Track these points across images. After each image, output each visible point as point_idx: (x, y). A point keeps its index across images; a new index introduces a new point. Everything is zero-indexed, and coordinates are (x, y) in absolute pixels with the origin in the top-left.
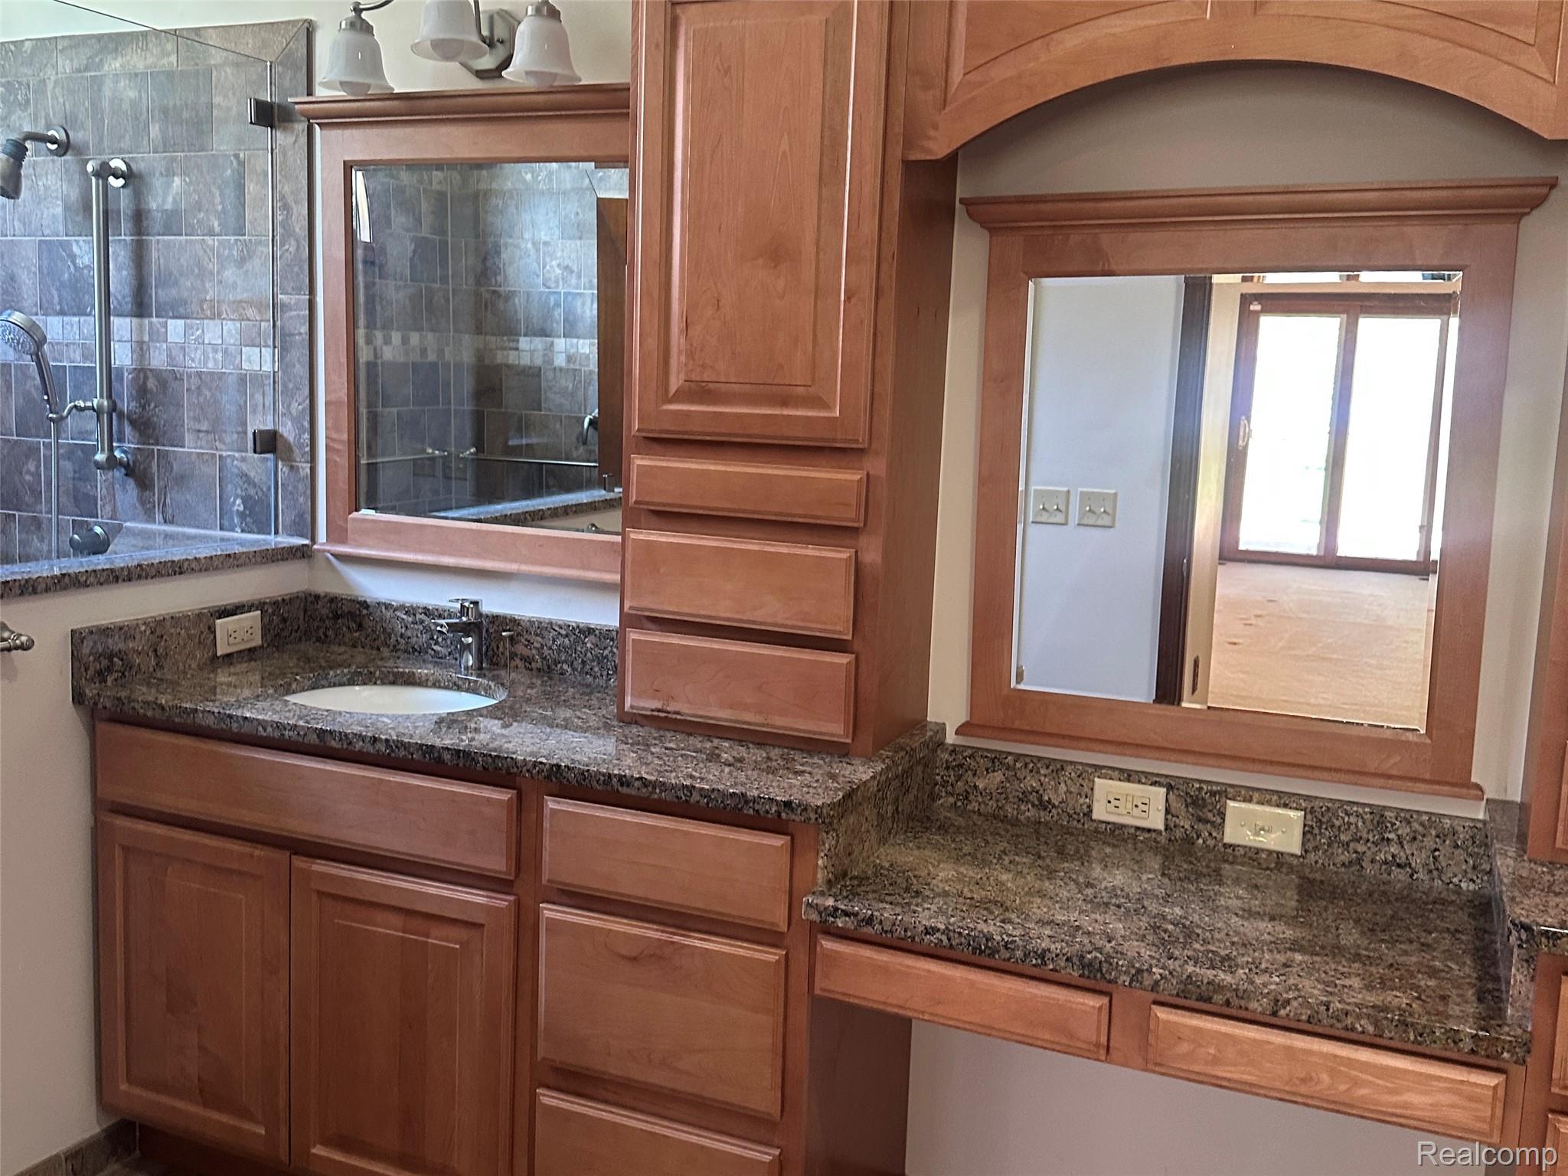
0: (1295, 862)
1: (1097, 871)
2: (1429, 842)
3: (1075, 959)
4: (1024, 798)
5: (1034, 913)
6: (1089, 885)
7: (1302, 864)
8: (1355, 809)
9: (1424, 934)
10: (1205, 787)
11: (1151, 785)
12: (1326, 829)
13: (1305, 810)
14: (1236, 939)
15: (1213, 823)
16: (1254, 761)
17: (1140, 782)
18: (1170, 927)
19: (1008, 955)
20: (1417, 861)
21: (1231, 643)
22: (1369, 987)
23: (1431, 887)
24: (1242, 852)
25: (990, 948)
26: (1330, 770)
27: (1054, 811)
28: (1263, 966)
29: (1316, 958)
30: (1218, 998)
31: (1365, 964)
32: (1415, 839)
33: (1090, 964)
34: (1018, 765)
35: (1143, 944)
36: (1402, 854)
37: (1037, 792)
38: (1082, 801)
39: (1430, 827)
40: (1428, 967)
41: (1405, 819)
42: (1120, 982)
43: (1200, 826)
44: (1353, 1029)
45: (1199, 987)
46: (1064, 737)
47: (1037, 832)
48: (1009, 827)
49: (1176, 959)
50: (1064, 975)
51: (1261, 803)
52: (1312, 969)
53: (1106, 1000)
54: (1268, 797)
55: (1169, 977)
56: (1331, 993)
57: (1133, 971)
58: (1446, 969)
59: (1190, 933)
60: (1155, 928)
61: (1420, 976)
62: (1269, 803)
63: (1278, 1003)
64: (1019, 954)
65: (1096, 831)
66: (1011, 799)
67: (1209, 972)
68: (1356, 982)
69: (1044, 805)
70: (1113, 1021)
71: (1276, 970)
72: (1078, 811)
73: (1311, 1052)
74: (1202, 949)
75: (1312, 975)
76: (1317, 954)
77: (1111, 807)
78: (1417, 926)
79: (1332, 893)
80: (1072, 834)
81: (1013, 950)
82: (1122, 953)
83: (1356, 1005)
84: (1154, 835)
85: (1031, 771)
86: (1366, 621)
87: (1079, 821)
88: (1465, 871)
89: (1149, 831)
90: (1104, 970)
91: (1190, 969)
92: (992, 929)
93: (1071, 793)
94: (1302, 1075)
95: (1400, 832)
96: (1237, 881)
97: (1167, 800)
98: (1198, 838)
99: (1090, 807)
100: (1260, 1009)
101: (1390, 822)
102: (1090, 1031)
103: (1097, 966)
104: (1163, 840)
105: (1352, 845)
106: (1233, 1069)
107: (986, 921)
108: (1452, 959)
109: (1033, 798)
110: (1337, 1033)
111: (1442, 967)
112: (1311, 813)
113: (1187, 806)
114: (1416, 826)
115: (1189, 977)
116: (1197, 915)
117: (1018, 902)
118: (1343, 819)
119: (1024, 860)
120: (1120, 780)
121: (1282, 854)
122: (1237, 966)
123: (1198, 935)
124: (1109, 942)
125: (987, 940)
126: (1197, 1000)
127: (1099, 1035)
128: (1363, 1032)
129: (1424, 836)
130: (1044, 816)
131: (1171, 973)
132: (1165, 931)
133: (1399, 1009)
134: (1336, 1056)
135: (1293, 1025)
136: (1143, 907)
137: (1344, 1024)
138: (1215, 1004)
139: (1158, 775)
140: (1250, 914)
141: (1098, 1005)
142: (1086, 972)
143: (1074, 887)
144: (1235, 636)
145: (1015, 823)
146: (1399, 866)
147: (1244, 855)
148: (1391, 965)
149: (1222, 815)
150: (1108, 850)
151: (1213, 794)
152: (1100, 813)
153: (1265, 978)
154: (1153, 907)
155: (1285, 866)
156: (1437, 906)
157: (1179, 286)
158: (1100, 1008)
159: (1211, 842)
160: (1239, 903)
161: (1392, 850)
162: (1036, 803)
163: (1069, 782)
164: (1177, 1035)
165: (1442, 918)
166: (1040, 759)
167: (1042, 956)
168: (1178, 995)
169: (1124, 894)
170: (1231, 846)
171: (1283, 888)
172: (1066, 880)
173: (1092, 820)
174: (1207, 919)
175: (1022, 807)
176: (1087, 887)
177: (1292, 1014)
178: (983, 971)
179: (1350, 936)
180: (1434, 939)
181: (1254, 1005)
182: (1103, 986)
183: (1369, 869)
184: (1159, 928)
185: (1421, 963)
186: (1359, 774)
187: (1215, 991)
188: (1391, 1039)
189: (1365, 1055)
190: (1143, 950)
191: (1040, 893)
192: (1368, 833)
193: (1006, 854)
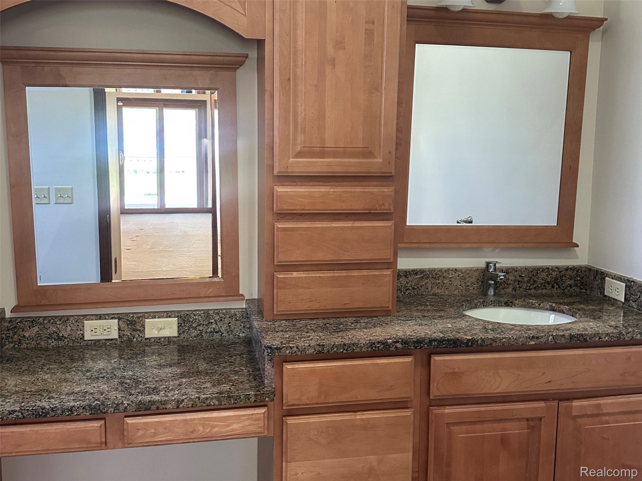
0: (176, 339)
1: (90, 364)
2: (227, 321)
3: (87, 407)
4: (50, 337)
5: (64, 391)
6: (88, 371)
7: (179, 340)
8: (197, 313)
9: (230, 358)
10: (135, 315)
11: (111, 319)
12: (187, 323)
13: (178, 317)
14: (157, 379)
15: (140, 331)
16: (155, 300)
17: (105, 319)
18: (128, 381)
19: (54, 414)
20: (223, 329)
21: (127, 249)
22: (214, 386)
23: (229, 338)
24: (153, 340)
25: (44, 413)
26: (186, 298)
27: (66, 340)
28: (170, 388)
29: (192, 379)
30: (154, 407)
31: (210, 376)
32: (221, 320)
33: (95, 407)
34: (45, 322)
35: (117, 392)
36: (217, 327)
37: (56, 333)
38: (79, 333)
39: (227, 315)
40: (234, 371)
41: (217, 313)
42: (109, 412)
43: (134, 333)
44: (210, 405)
45: (145, 404)
46: (67, 304)
47: (58, 352)
48: (44, 352)
49: (133, 395)
50: (82, 416)
51: (159, 317)
52: (190, 384)
53: (103, 422)
54: (162, 314)
55: (131, 404)
56: (200, 392)
57: (115, 405)
58: (241, 370)
59: (137, 382)
60: (122, 383)
61: (232, 376)
62: (163, 317)
63: (179, 402)
64: (59, 412)
65: (87, 345)
66: (43, 339)
67: (148, 397)
68: (208, 385)
69: (60, 338)
70: (107, 430)
71: (176, 388)
72: (77, 338)
73: (194, 419)
74: (143, 387)
75: (191, 386)
76: (191, 377)
77: (93, 333)
78: (227, 355)
79: (192, 349)
80: (75, 349)
81: (56, 411)
82: (109, 399)
83: (210, 394)
84: (114, 341)
85: (52, 324)
86: (180, 234)
87: (78, 342)
88: (241, 329)
89: (112, 340)
90: (101, 408)
91: (140, 398)
92: (44, 404)
93: (73, 330)
94: (191, 430)
95: (215, 319)
96: (153, 353)
97: (119, 325)
98: (134, 339)
99: (83, 335)
100: (172, 407)
101: (212, 315)
102: (96, 438)
103: (98, 408)
104: (118, 342)
105: (197, 328)
106: (162, 436)
107: (40, 400)
108: (242, 366)
109: (55, 336)
110: (204, 408)
111: (239, 370)
112: (180, 318)
113: (128, 325)
114: (221, 315)
115: (140, 401)
116: (139, 372)
117: (55, 387)
118: (193, 317)
119: (54, 366)
120: (96, 320)
121: (170, 337)
122: (160, 391)
123: (141, 381)
124: (102, 395)
125: (42, 409)
126: (145, 410)
127: (101, 439)
128: (214, 405)
129: (225, 318)
130: (61, 344)
131: (132, 402)
132: (126, 383)
133: (227, 391)
134: (204, 418)
135: (186, 410)
136: (115, 375)
137: (206, 404)
138: (153, 410)
139: (113, 314)
140: (161, 366)
141: (100, 425)
142: (93, 412)
143: (81, 373)
144: (129, 246)
145: (47, 349)
146: (216, 332)
147: (154, 342)
148: (220, 374)
149: (143, 326)
150: (94, 353)
151: (139, 318)
152: (88, 336)
153: (172, 393)
154: (119, 373)
155: (172, 342)
156: (233, 346)
157: (90, 92)
158: (101, 426)
159: (139, 339)
160: (156, 363)
161: (213, 327)
162: (57, 338)
163: (72, 325)
164: (137, 428)
165: (235, 350)
166: (56, 317)
167: (71, 410)
168: (136, 411)
169: (104, 371)
170: (148, 339)
171: (172, 352)
172: (77, 371)
173: (84, 341)
174: (143, 373)
175: (50, 342)
176: (87, 372)
177: (185, 405)
178: (42, 425)
179: (202, 365)
180: (234, 359)
181: (169, 406)
182: (101, 416)
183: (205, 336)
184: (123, 383)
185: (231, 370)
186: (197, 298)
187: (152, 405)
188: (225, 405)
189: (215, 414)
190: (118, 395)
191: (66, 380)
192: (203, 321)
193: (45, 366)
